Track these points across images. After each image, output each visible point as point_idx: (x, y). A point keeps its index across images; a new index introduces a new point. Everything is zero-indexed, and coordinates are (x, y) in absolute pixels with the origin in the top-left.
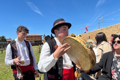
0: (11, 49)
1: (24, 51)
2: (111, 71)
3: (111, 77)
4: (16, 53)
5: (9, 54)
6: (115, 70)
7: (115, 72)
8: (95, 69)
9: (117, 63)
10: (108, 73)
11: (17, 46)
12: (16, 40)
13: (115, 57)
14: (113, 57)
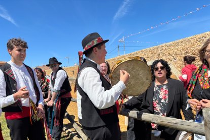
0: (4, 78)
1: (27, 81)
2: (153, 103)
3: (154, 110)
4: (15, 85)
5: (2, 87)
6: (157, 101)
7: (158, 104)
8: (133, 103)
9: (159, 93)
10: (149, 107)
11: (14, 73)
12: (11, 62)
13: (156, 86)
14: (154, 87)
